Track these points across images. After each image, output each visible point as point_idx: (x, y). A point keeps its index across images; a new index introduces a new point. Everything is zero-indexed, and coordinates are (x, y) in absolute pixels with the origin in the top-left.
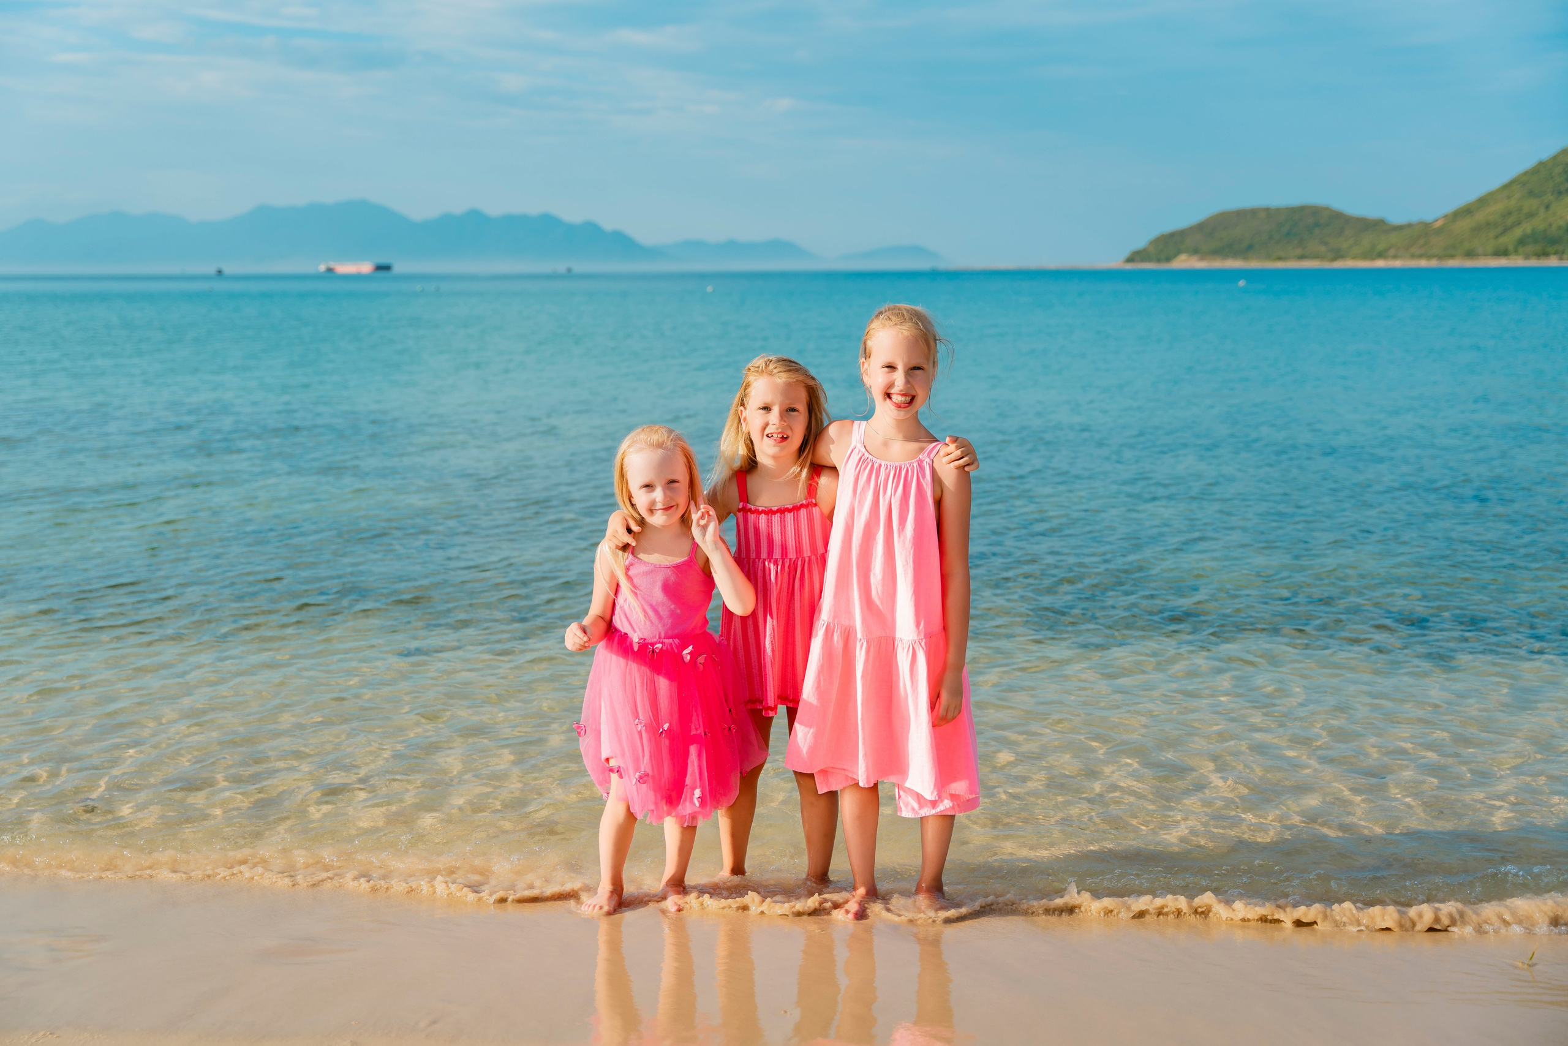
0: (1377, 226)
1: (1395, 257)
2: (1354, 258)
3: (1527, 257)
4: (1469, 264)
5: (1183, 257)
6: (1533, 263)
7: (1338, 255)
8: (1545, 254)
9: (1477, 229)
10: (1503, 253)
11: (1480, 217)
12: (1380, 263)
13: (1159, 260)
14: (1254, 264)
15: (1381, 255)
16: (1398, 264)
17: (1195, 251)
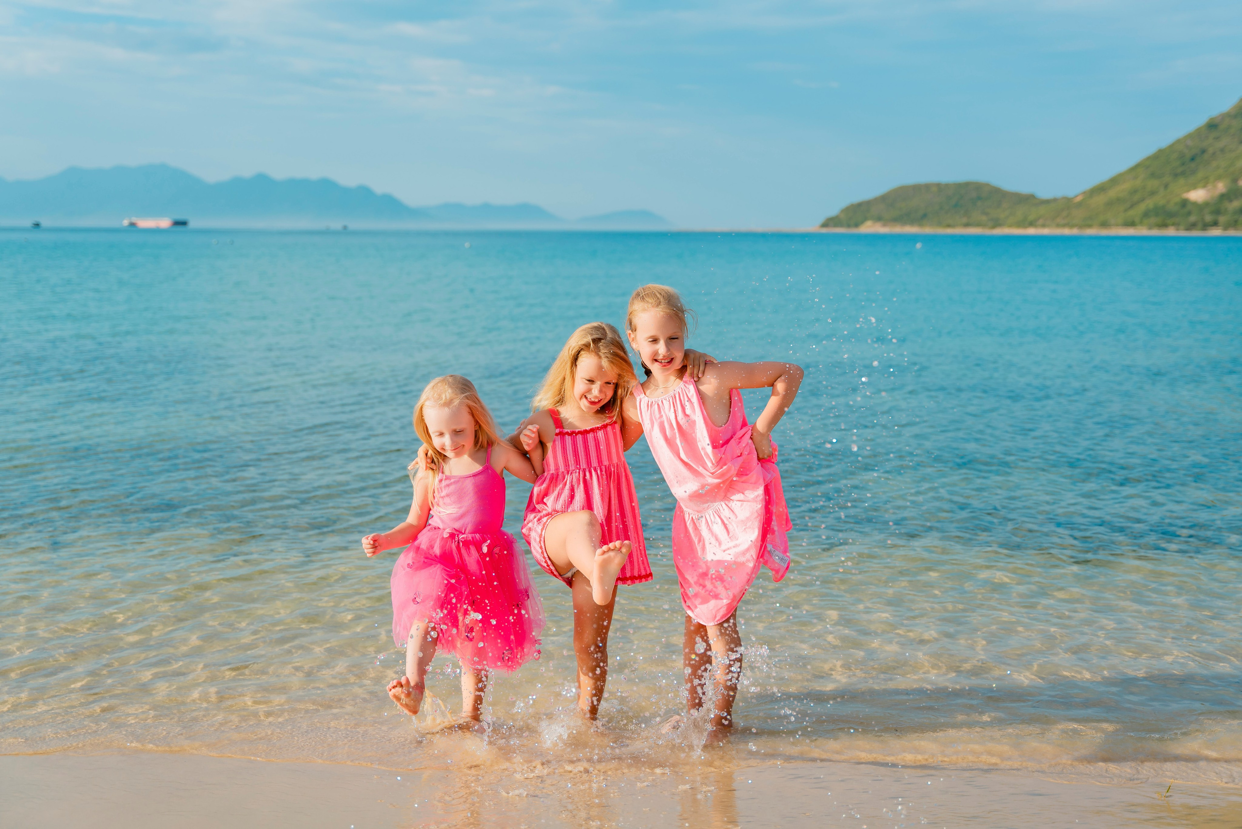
0: (1028, 200)
1: (1044, 226)
2: (1010, 226)
3: (1150, 227)
4: (1104, 232)
5: (869, 223)
6: (1155, 232)
7: (997, 224)
8: (1164, 225)
9: (1110, 204)
10: (1131, 224)
11: (1112, 193)
12: (1031, 231)
13: (849, 226)
14: (928, 230)
15: (1032, 224)
16: (1046, 231)
17: (879, 219)
